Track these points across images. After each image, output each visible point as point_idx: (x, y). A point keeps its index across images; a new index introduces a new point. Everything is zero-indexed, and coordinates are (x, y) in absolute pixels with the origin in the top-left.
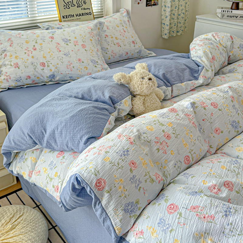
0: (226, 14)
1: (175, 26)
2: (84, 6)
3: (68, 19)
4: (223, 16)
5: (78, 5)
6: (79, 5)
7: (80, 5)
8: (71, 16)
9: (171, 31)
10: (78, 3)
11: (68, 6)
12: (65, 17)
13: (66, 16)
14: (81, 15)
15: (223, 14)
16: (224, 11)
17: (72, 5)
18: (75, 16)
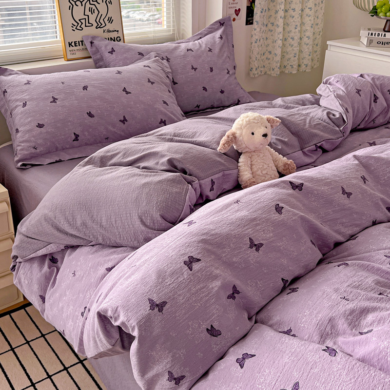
2: (109, 26)
3: (78, 47)
4: (370, 43)
6: (100, 24)
7: (102, 24)
9: (288, 64)
11: (80, 27)
13: (75, 42)
15: (371, 39)
16: (372, 34)
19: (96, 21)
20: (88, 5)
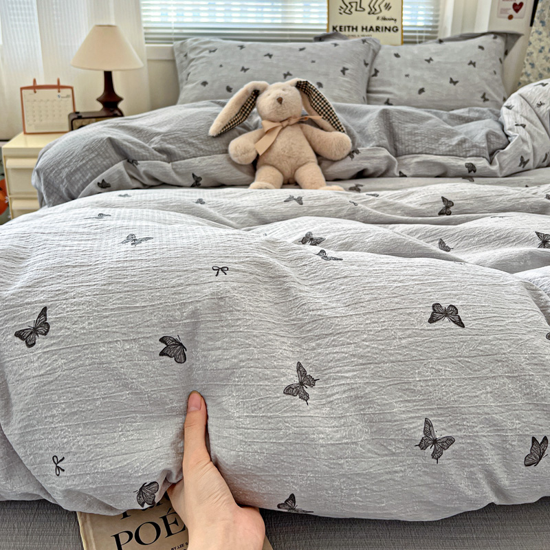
2: (385, 13)
5: (371, 10)
6: (373, 10)
7: (376, 10)
8: (351, 29)
11: (349, 10)
12: (338, 29)
13: (341, 27)
14: (373, 30)
17: (358, 8)
18: (360, 29)
19: (369, 6)
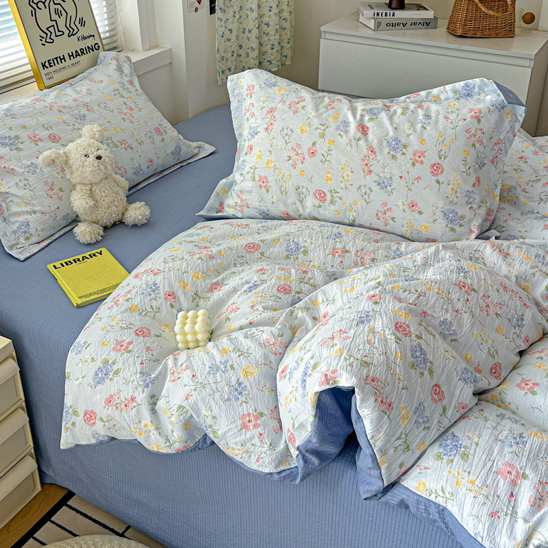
0: (384, 20)
1: (273, 49)
2: (83, 31)
3: (54, 68)
4: (378, 25)
5: (70, 31)
6: (72, 30)
7: (74, 30)
8: (59, 59)
9: (264, 59)
10: (68, 26)
11: (50, 38)
12: (47, 64)
13: (49, 61)
14: (79, 55)
15: (378, 20)
16: (378, 14)
17: (58, 34)
18: (67, 57)
19: (66, 27)
20: (53, 7)
